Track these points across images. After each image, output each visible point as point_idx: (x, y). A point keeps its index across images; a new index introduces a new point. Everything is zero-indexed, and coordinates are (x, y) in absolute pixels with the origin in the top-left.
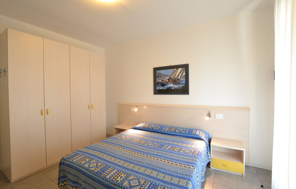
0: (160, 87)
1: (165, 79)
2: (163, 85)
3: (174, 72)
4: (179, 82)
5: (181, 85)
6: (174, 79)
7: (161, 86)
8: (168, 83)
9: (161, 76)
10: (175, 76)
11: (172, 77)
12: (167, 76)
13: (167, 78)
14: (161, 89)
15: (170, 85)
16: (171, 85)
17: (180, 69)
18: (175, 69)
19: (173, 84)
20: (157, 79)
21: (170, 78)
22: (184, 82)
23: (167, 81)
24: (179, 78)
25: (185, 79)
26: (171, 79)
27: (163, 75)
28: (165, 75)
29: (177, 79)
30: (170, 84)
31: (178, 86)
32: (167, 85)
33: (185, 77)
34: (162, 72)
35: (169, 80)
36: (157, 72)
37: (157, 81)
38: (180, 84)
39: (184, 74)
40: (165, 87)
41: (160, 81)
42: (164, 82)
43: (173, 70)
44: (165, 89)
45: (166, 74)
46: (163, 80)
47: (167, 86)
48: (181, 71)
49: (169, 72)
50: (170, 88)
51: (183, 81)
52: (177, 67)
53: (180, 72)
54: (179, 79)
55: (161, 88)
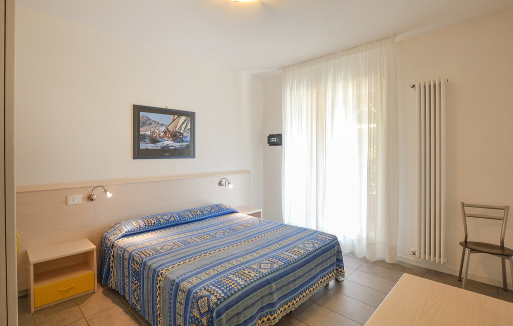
0: (147, 145)
1: (157, 131)
2: (154, 141)
3: (174, 120)
4: (182, 138)
5: (184, 144)
6: (173, 132)
7: (151, 143)
8: (163, 137)
9: (150, 124)
10: (176, 128)
11: (170, 128)
12: (162, 125)
13: (163, 129)
14: (149, 148)
15: (166, 143)
16: (169, 142)
17: (183, 118)
18: (176, 116)
19: (171, 140)
20: (141, 129)
21: (167, 129)
22: (188, 139)
23: (162, 134)
24: (182, 131)
25: (190, 135)
26: (169, 132)
27: (155, 122)
28: (158, 123)
29: (178, 132)
30: (168, 140)
31: (180, 144)
32: (162, 141)
33: (190, 131)
34: (153, 116)
35: (165, 132)
36: (142, 114)
37: (142, 133)
38: (183, 141)
39: (189, 127)
40: (159, 146)
41: (148, 133)
42: (156, 136)
43: (172, 116)
44: (159, 148)
45: (161, 123)
46: (154, 132)
47: (162, 143)
48: (185, 121)
49: (166, 119)
50: (167, 146)
51: (187, 137)
52: (179, 113)
53: (184, 123)
54: (181, 134)
55: (150, 146)
